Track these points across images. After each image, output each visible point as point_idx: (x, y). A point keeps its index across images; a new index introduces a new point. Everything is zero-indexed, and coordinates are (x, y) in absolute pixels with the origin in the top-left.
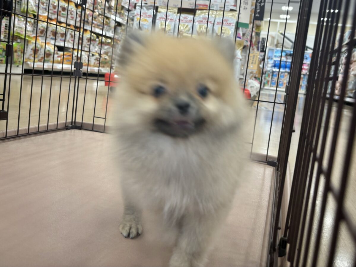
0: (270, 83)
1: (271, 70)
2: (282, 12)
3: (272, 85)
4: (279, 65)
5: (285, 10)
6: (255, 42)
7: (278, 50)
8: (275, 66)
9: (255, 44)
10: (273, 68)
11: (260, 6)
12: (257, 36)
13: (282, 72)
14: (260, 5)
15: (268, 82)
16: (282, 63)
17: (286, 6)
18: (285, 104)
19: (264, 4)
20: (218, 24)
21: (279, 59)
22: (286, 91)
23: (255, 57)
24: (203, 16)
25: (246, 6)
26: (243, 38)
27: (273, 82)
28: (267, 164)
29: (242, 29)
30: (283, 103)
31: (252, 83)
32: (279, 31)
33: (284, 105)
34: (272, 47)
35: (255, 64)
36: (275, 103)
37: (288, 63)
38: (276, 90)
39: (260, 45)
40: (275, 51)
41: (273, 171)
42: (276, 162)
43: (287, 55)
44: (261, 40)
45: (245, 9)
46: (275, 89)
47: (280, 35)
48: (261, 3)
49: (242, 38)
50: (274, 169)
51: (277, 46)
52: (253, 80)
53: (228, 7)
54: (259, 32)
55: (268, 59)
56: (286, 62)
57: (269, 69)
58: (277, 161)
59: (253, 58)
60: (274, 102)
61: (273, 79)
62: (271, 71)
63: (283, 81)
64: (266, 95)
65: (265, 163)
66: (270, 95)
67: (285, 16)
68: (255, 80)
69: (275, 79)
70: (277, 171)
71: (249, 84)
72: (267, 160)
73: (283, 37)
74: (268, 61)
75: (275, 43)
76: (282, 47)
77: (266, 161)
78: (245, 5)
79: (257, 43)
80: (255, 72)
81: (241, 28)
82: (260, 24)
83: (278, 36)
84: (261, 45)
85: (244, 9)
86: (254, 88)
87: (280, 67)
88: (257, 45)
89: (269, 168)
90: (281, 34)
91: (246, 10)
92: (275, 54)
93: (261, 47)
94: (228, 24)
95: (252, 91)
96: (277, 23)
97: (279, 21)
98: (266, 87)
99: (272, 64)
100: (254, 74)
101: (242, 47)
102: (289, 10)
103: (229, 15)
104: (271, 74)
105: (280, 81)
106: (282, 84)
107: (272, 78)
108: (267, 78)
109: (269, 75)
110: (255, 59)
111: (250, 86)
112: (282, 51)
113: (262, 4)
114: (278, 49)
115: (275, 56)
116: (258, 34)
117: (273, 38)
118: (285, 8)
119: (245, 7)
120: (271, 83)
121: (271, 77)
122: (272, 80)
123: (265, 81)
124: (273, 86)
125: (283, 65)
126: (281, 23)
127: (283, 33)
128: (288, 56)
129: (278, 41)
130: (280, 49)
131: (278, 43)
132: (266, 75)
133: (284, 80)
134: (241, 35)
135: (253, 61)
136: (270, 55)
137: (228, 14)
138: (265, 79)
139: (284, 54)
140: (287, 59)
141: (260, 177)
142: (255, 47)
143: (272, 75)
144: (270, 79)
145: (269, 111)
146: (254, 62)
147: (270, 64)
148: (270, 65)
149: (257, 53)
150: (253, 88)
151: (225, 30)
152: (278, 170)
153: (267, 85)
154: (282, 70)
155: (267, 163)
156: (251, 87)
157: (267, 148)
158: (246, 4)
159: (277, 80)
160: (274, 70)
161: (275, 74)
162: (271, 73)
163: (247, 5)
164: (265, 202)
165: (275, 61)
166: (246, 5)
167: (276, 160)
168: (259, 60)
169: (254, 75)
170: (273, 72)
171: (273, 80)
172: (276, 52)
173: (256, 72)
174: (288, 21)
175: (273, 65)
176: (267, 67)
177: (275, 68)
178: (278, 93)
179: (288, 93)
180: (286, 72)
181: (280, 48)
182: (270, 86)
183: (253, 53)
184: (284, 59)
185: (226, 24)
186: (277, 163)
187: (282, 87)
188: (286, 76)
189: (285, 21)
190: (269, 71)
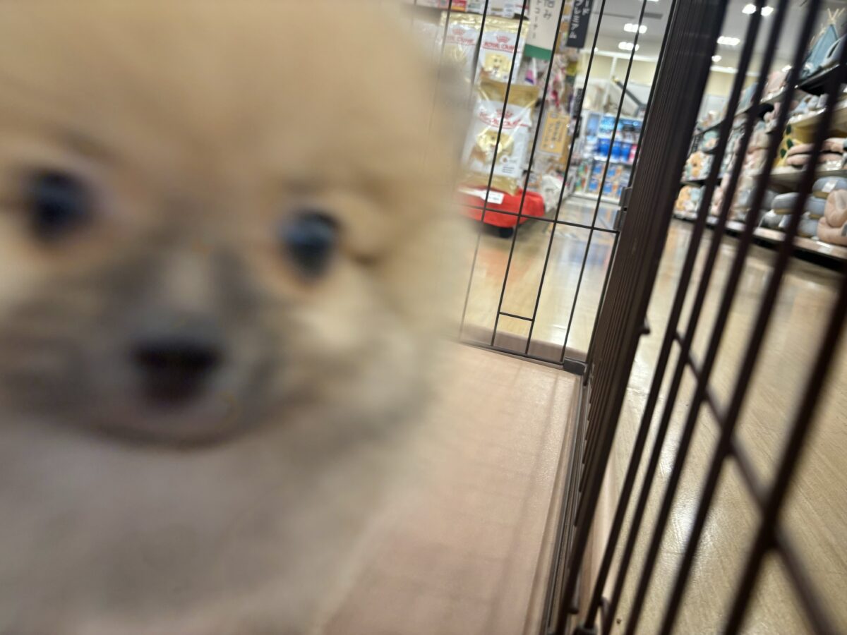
0: (586, 184)
1: (590, 158)
2: (625, 37)
3: (590, 189)
4: (608, 149)
5: (632, 33)
6: (564, 95)
7: (608, 118)
8: (599, 150)
9: (563, 101)
10: (595, 154)
11: (580, 15)
12: (569, 84)
13: (613, 164)
14: (579, 12)
15: (583, 181)
16: (614, 145)
17: (634, 23)
18: (617, 233)
19: (588, 10)
20: (486, 47)
21: (609, 137)
22: (622, 203)
23: (561, 127)
24: (454, 26)
25: (550, 10)
26: (538, 82)
27: (593, 182)
28: (562, 367)
29: (537, 63)
30: (611, 229)
31: (551, 181)
32: (613, 77)
33: (614, 235)
34: (596, 111)
35: (559, 140)
36: (592, 228)
37: (625, 146)
38: (599, 201)
39: (572, 104)
40: (602, 119)
41: (575, 385)
42: (584, 364)
43: (624, 129)
44: (575, 94)
45: (547, 16)
46: (597, 196)
47: (614, 85)
48: (581, 7)
49: (535, 81)
50: (577, 380)
51: (606, 108)
52: (552, 175)
53: (511, 8)
54: (573, 74)
55: (587, 134)
56: (622, 143)
57: (586, 155)
58: (586, 363)
59: (557, 128)
60: (590, 225)
61: (593, 177)
62: (591, 160)
63: (612, 183)
64: (577, 208)
65: (558, 366)
66: (584, 210)
67: (630, 46)
68: (557, 176)
69: (599, 177)
70: (585, 387)
71: (544, 183)
72: (564, 359)
73: (621, 91)
74: (586, 140)
75: (604, 101)
76: (617, 111)
77: (562, 360)
78: (547, 8)
79: (567, 99)
80: (557, 158)
81: (534, 60)
82: (576, 58)
83: (612, 87)
84: (575, 105)
85: (545, 15)
86: (553, 193)
87: (609, 152)
88: (567, 104)
89: (566, 379)
90: (619, 83)
91: (548, 18)
92: (602, 126)
93: (574, 107)
94: (507, 47)
95: (548, 200)
96: (611, 59)
97: (616, 55)
98: (578, 193)
99: (595, 145)
100: (556, 162)
101: (533, 102)
102: (640, 32)
103: (510, 27)
104: (590, 167)
105: (607, 183)
106: (610, 189)
107: (592, 174)
108: (582, 174)
109: (585, 169)
110: (559, 131)
111: (545, 187)
112: (617, 121)
113: (585, 11)
114: (609, 115)
115: (602, 130)
116: (570, 80)
117: (601, 91)
118: (631, 28)
119: (547, 11)
120: (590, 185)
121: (589, 172)
122: (591, 179)
123: (578, 181)
124: (591, 192)
125: (616, 149)
126: (620, 60)
127: (623, 83)
128: (627, 131)
129: (609, 97)
130: (612, 115)
131: (609, 103)
132: (581, 168)
133: (615, 180)
134: (535, 75)
135: (555, 133)
136: (592, 126)
137: (508, 25)
138: (577, 175)
139: (619, 126)
140: (624, 136)
141: (543, 403)
142: (562, 107)
143: (593, 169)
144: (587, 176)
145: (578, 242)
146: (557, 136)
147: (590, 145)
148: (589, 148)
149: (564, 118)
150: (550, 193)
151: (501, 61)
152: (585, 384)
153: (579, 188)
154: (613, 160)
155: (563, 365)
156: (548, 190)
157: (566, 328)
158: (551, 5)
159: (601, 180)
160: (597, 158)
161: (598, 166)
162: (589, 164)
163: (552, 7)
164: (548, 474)
165: (600, 140)
166: (549, 6)
167: (584, 361)
168: (567, 136)
169: (556, 165)
170: (595, 162)
171: (594, 180)
172: (603, 122)
173: (561, 159)
174: (635, 57)
175: (596, 147)
176: (585, 152)
177: (598, 155)
178: (601, 205)
179: (625, 207)
180: (619, 164)
181: (613, 112)
182: (588, 191)
183: (557, 117)
184: (618, 136)
185: (502, 47)
186: (584, 367)
187: (609, 194)
188: (618, 171)
189: (628, 57)
190: (587, 160)
